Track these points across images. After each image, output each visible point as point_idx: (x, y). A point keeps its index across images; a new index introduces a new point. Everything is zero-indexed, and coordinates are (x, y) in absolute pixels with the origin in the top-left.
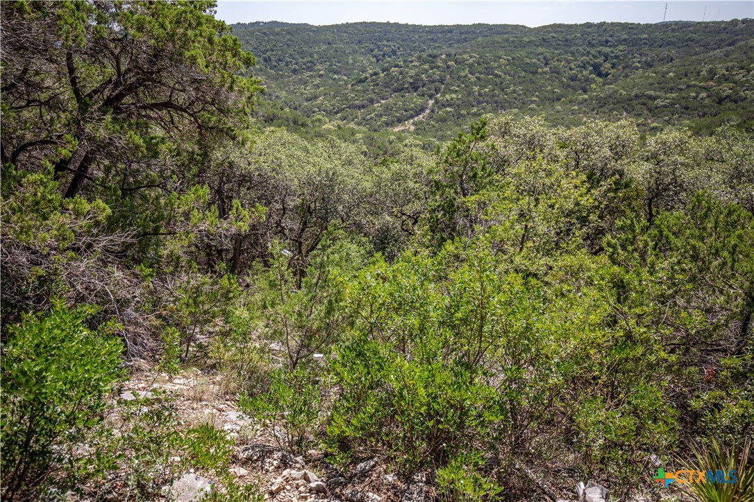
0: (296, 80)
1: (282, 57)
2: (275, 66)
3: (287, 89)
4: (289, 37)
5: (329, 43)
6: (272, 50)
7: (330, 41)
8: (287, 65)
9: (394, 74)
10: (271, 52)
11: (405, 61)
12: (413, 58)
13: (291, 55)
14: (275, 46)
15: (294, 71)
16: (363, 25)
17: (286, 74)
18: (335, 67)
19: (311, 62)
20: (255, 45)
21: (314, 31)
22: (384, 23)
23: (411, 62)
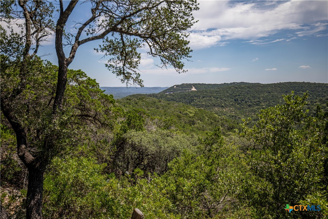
0: (250, 110)
1: (244, 99)
2: (240, 103)
3: (245, 114)
4: (248, 89)
5: (269, 92)
6: (239, 96)
7: (270, 91)
8: (246, 103)
9: (304, 108)
10: (238, 97)
11: (311, 102)
12: (317, 100)
13: (248, 98)
14: (240, 94)
15: (250, 106)
16: (289, 83)
17: (245, 107)
18: (272, 104)
19: (258, 101)
20: (231, 93)
21: (262, 86)
22: (302, 82)
23: (315, 102)
